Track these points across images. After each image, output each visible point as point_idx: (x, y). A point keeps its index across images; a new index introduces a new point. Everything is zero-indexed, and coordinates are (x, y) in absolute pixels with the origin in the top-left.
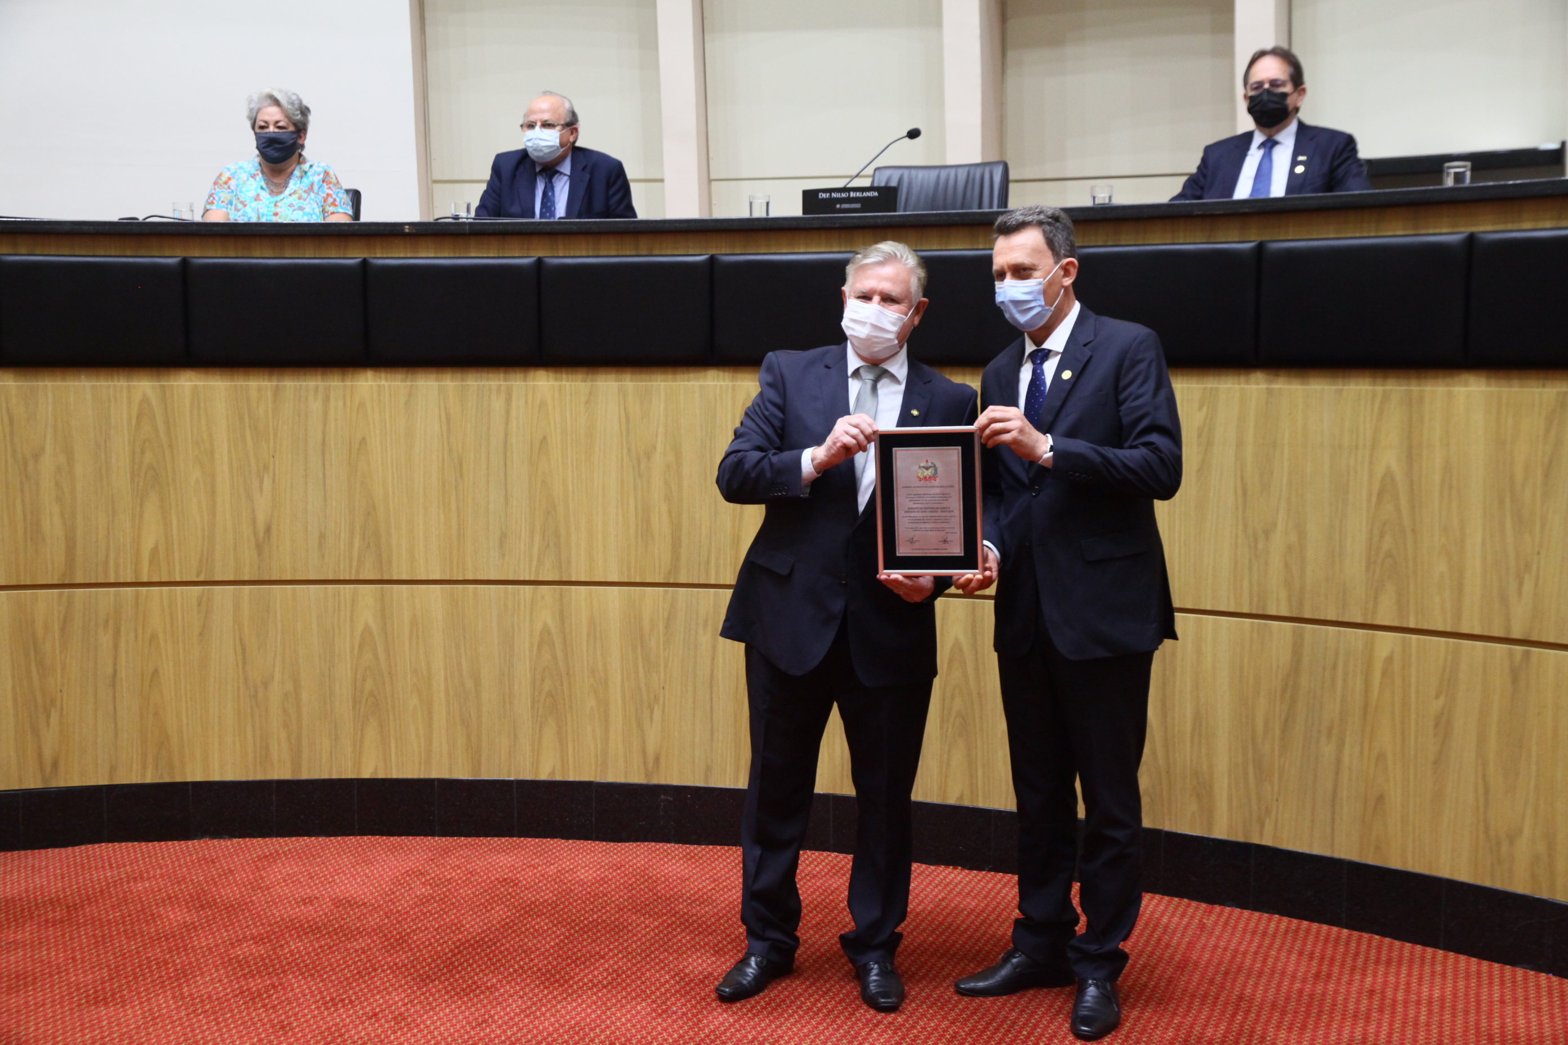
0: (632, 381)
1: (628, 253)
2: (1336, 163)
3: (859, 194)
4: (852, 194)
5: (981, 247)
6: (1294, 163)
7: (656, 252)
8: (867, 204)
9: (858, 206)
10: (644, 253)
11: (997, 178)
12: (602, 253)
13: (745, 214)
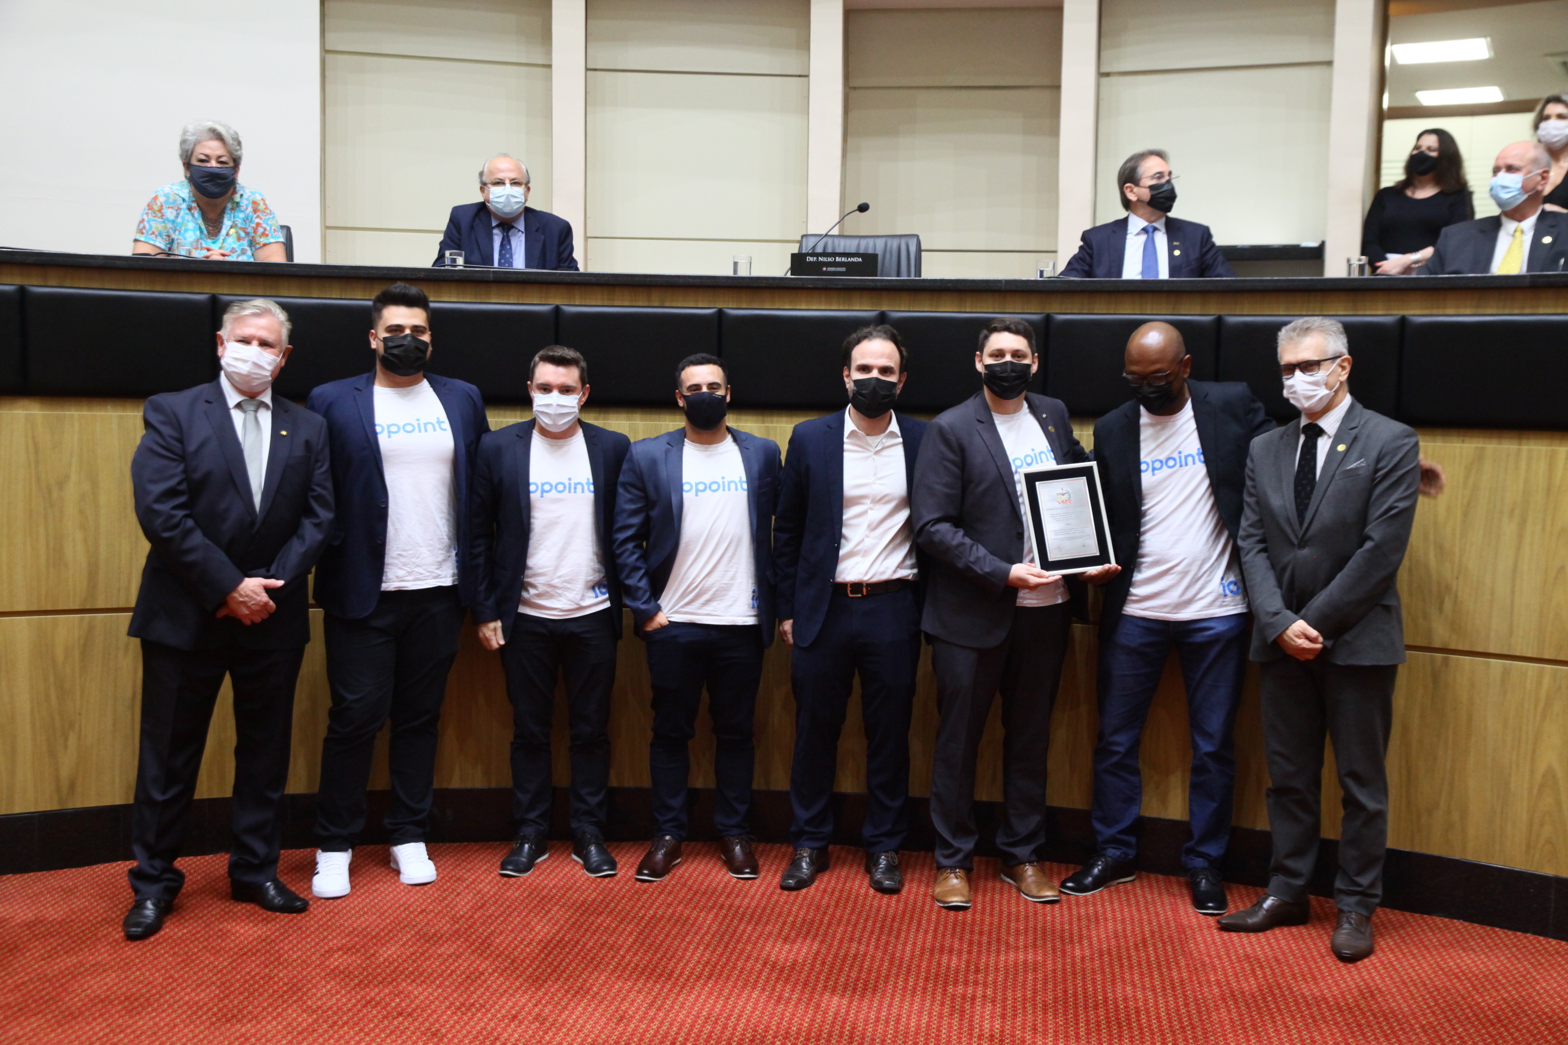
0: (642, 420)
1: (641, 304)
2: (1204, 250)
3: (844, 259)
4: (838, 259)
5: (968, 310)
6: (1171, 249)
7: (667, 304)
8: (852, 269)
9: (843, 269)
10: (656, 304)
11: (913, 249)
12: (616, 303)
13: (730, 273)
